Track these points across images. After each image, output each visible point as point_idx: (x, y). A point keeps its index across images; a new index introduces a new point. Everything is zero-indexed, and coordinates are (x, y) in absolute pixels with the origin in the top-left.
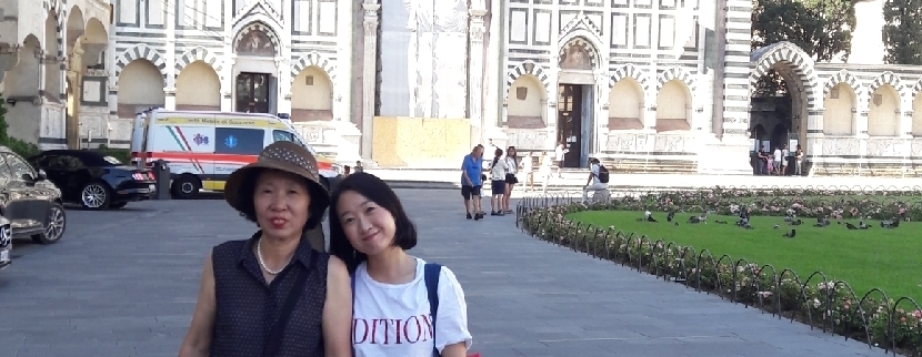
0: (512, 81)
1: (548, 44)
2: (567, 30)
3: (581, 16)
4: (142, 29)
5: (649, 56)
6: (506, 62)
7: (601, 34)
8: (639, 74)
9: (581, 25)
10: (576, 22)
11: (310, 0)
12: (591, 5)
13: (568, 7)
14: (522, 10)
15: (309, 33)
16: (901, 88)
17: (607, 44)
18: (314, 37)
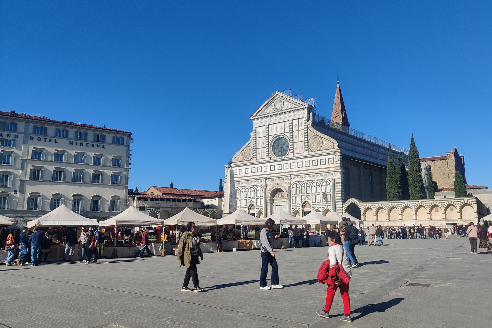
0: (293, 212)
1: (300, 203)
2: (303, 200)
3: (306, 196)
6: (292, 208)
7: (310, 200)
8: (319, 208)
9: (306, 198)
11: (259, 199)
12: (308, 194)
13: (303, 195)
14: (294, 196)
15: (259, 205)
16: (385, 207)
17: (311, 202)
18: (260, 206)
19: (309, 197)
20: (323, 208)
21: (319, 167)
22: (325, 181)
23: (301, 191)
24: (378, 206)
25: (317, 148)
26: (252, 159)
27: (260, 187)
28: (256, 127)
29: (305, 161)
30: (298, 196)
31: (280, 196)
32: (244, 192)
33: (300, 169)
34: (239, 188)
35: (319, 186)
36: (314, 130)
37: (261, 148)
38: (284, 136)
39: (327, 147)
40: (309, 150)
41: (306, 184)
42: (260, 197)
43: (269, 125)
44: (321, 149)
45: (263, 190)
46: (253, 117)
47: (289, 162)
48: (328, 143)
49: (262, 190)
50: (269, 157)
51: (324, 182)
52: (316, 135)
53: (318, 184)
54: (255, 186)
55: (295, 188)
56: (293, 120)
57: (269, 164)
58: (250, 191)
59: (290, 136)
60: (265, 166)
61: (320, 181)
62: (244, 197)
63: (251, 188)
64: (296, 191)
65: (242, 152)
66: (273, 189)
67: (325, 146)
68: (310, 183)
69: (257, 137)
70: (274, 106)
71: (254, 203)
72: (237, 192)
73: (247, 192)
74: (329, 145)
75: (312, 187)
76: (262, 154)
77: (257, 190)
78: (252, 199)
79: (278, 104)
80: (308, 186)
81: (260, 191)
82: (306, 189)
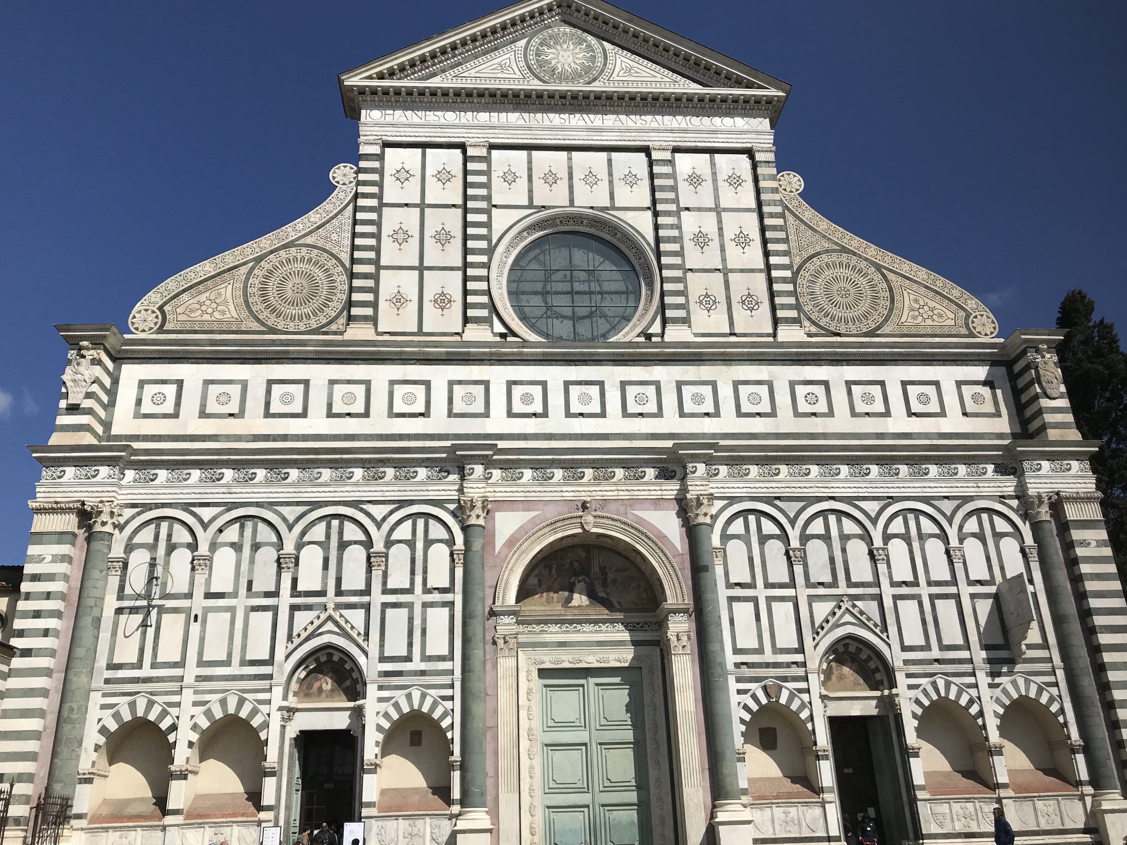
0: (746, 716)
1: (800, 651)
2: (826, 627)
3: (845, 605)
4: (146, 671)
5: (969, 660)
6: (731, 686)
7: (885, 628)
8: (961, 692)
9: (849, 617)
10: (838, 613)
11: (410, 606)
12: (857, 585)
13: (821, 591)
14: (746, 599)
15: (408, 659)
17: (896, 646)
18: (417, 664)
19: (871, 608)
20: (998, 692)
21: (901, 423)
22: (978, 512)
23: (806, 566)
26: (333, 327)
27: (428, 516)
28: (387, 145)
29: (791, 383)
30: (782, 599)
32: (256, 547)
33: (755, 425)
34: (206, 513)
35: (944, 537)
36: (824, 224)
37: (421, 268)
39: (929, 322)
40: (807, 322)
41: (832, 519)
42: (427, 591)
43: (492, 147)
44: (887, 329)
45: (456, 541)
46: (370, 77)
48: (932, 304)
49: (451, 542)
50: (495, 334)
51: (970, 514)
52: (844, 250)
54: (379, 511)
55: (745, 538)
56: (676, 150)
58: (324, 545)
59: (657, 227)
60: (460, 382)
61: (948, 507)
62: (243, 590)
63: (335, 523)
64: (757, 561)
65: (244, 270)
66: (552, 539)
67: (917, 313)
68: (873, 515)
69: (385, 201)
70: (538, 55)
71: (360, 640)
72: (171, 548)
73: (289, 548)
74: (940, 316)
75: (886, 543)
76: (427, 305)
77: (395, 537)
78: (338, 606)
79: (566, 54)
80: (855, 536)
81: (420, 545)
82: (844, 550)
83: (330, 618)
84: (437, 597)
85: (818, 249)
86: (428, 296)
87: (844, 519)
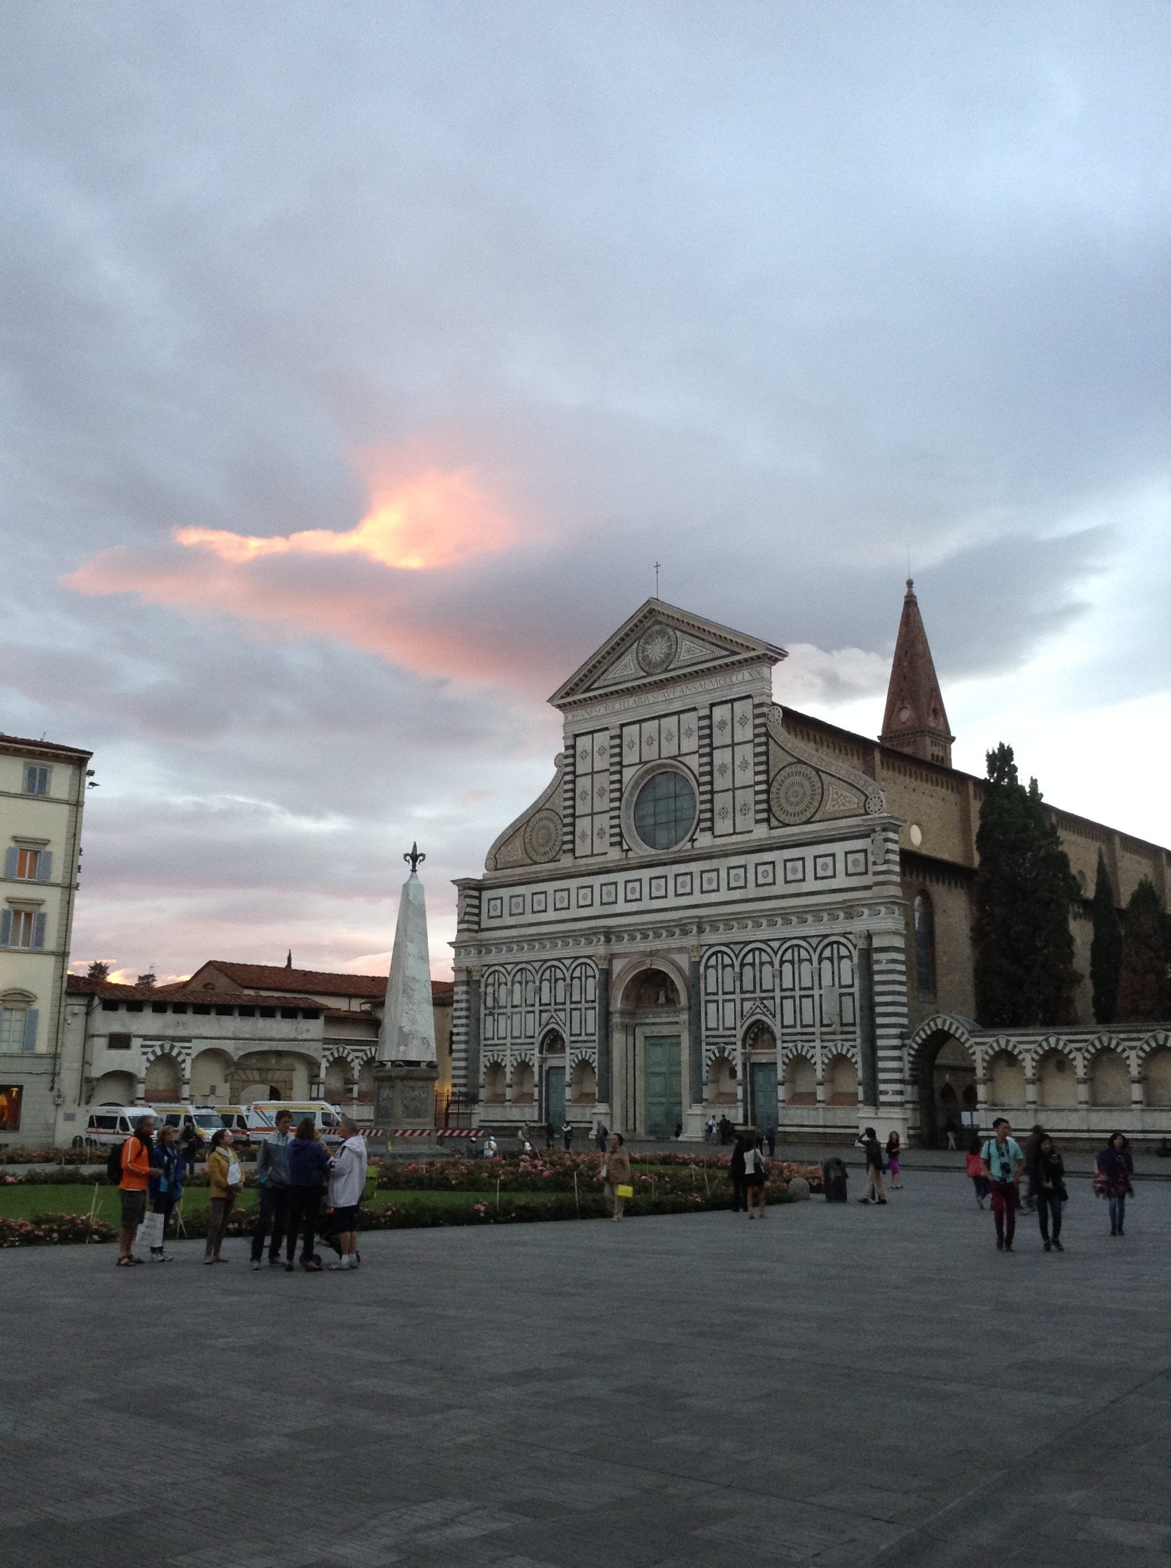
0: (710, 1063)
1: (735, 1029)
2: (748, 1015)
3: (758, 1003)
4: (496, 1041)
5: (813, 1034)
6: (704, 1047)
7: (774, 1017)
8: (808, 1051)
9: (759, 1010)
10: (754, 1007)
11: (581, 1009)
12: (765, 991)
13: (748, 996)
14: (714, 1001)
15: (580, 1035)
16: (1071, 1052)
17: (779, 1025)
18: (583, 1038)
19: (769, 1003)
20: (826, 1051)
21: (811, 885)
22: (831, 944)
23: (741, 981)
24: (1044, 1044)
25: (802, 813)
26: (558, 857)
27: (586, 964)
28: (576, 736)
29: (757, 865)
30: (729, 1000)
31: (662, 999)
32: (527, 982)
33: (737, 895)
34: (509, 967)
35: (810, 961)
37: (592, 814)
38: (677, 767)
39: (842, 808)
40: (773, 820)
41: (757, 953)
42: (587, 1002)
43: (622, 725)
44: (817, 817)
45: (597, 976)
46: (562, 697)
47: (694, 867)
48: (845, 793)
49: (594, 977)
50: (623, 851)
51: (827, 945)
52: (800, 761)
53: (804, 954)
54: (567, 962)
55: (716, 967)
56: (712, 705)
57: (620, 877)
58: (550, 981)
59: (701, 765)
60: (605, 884)
61: (814, 942)
62: (524, 1004)
63: (553, 969)
64: (720, 980)
65: (523, 829)
66: (635, 973)
67: (835, 802)
68: (776, 950)
69: (577, 774)
70: (643, 653)
71: (562, 1026)
72: (500, 985)
73: (537, 983)
74: (849, 802)
75: (781, 966)
76: (595, 836)
77: (574, 975)
78: (556, 1010)
79: (656, 647)
80: (766, 962)
81: (583, 979)
82: (761, 971)
83: (552, 1016)
84: (590, 1005)
85: (785, 764)
86: (595, 832)
87: (763, 953)
